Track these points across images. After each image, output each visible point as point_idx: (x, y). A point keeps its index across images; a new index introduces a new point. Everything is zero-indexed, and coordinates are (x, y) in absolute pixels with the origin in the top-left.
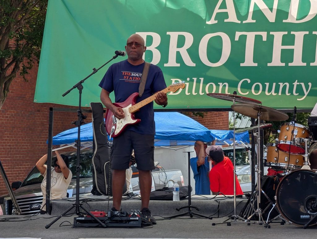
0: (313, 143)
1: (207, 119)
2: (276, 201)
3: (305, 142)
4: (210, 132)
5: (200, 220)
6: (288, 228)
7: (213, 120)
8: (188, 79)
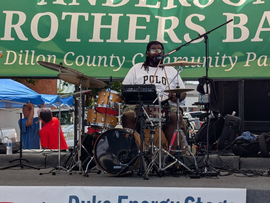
0: (125, 107)
1: (39, 86)
2: (94, 154)
3: (118, 106)
4: (40, 96)
5: (30, 170)
6: (103, 176)
7: (43, 86)
8: (21, 51)
